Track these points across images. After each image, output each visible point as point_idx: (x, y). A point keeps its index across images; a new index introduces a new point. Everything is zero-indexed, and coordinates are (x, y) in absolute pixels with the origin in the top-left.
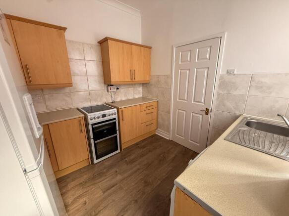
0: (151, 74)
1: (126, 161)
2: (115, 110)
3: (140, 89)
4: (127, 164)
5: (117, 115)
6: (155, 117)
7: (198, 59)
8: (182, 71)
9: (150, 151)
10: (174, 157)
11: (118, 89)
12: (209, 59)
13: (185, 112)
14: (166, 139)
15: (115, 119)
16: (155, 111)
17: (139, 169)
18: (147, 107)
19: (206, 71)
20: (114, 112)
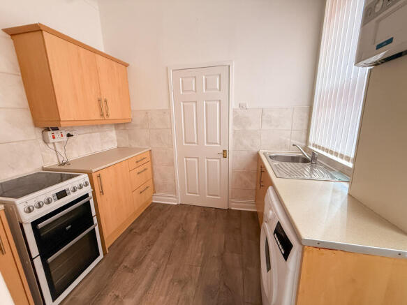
0: (132, 109)
1: (126, 267)
2: (84, 178)
3: (113, 134)
4: (132, 272)
5: (89, 186)
6: (150, 177)
7: (206, 89)
8: (185, 104)
9: (159, 231)
10: (198, 225)
11: (69, 135)
12: (220, 90)
13: (196, 160)
14: (172, 205)
15: (87, 196)
16: (148, 166)
17: (158, 269)
18: (137, 162)
19: (218, 104)
20: (83, 183)
